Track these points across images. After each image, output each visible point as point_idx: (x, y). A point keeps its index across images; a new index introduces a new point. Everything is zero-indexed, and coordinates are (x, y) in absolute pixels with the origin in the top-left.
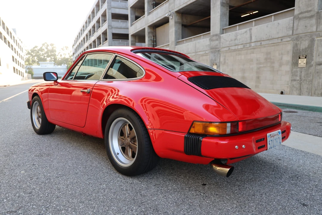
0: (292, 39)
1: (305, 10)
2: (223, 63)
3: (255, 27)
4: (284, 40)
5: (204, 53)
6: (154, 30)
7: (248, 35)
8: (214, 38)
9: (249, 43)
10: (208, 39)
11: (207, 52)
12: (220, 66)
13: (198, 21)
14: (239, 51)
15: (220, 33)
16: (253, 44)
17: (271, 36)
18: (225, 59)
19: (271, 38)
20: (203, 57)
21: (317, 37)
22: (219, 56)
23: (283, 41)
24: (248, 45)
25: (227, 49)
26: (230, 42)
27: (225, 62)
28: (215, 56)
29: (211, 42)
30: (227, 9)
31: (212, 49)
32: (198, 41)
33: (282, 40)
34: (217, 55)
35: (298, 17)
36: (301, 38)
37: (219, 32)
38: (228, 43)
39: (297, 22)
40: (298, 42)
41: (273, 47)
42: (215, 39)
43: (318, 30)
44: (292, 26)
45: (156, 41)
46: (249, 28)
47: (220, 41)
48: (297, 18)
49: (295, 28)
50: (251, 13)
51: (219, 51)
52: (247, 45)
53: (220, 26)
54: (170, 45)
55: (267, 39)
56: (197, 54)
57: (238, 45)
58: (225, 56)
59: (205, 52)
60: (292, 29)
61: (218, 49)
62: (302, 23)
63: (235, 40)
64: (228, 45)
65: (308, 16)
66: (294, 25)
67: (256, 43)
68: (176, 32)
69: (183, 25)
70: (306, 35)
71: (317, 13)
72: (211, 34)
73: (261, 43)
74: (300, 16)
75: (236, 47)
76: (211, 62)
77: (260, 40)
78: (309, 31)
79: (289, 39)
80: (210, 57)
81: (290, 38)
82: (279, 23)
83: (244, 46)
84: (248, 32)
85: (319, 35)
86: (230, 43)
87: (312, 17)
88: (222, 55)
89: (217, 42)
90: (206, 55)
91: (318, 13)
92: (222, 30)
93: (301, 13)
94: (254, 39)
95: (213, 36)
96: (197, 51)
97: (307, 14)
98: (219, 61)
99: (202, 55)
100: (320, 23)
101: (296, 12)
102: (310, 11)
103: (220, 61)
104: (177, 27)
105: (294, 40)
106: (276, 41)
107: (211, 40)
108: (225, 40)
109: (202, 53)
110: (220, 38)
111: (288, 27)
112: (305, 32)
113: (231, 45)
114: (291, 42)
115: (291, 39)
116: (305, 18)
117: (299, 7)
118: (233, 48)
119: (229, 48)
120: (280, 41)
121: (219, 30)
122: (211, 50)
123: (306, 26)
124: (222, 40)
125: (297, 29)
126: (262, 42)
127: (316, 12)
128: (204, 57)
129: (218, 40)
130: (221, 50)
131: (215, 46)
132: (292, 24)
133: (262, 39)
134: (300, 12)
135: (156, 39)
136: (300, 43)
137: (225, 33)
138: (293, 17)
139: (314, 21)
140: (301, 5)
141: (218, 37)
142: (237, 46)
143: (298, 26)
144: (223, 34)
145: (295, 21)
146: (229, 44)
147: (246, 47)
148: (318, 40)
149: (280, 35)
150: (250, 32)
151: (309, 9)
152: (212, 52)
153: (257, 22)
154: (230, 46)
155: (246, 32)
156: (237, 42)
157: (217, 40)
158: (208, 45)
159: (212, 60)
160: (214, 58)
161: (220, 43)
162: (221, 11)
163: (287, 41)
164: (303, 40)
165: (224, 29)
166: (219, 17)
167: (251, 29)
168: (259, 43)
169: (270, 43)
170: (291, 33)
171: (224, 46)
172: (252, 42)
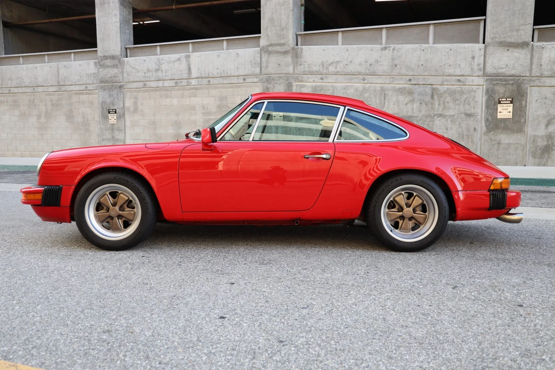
0: (260, 80)
1: (276, 42)
2: (132, 109)
3: (194, 53)
4: (248, 80)
5: (83, 87)
7: (184, 66)
8: (108, 62)
9: (186, 79)
10: (92, 62)
11: (90, 87)
12: (124, 115)
13: (48, 20)
14: (165, 90)
15: (121, 55)
16: (194, 82)
17: (227, 72)
18: (135, 103)
19: (226, 75)
20: (81, 96)
21: (295, 82)
22: (122, 96)
23: (246, 82)
24: (184, 83)
25: (141, 84)
26: (145, 73)
27: (136, 110)
28: (110, 96)
29: (100, 70)
30: (129, 11)
31: (102, 82)
32: (65, 63)
33: (244, 80)
34: (117, 94)
35: (268, 50)
36: (274, 79)
37: (118, 53)
38: (143, 74)
39: (266, 57)
40: (269, 86)
41: (231, 89)
42: (109, 64)
43: (296, 72)
44: (260, 61)
46: (183, 54)
47: (123, 69)
48: (265, 50)
49: (264, 65)
50: (141, 22)
51: (121, 87)
52: (182, 82)
53: (121, 42)
55: (219, 76)
56: (63, 88)
57: (164, 80)
58: (136, 98)
59: (86, 87)
60: (259, 66)
61: (119, 84)
62: (274, 59)
63: (157, 70)
64: (142, 79)
65: (281, 50)
66: (262, 60)
67: (200, 79)
70: (280, 77)
71: (292, 50)
72: (100, 54)
73: (209, 81)
74: (270, 49)
75: (160, 84)
76: (103, 108)
77: (207, 75)
78: (284, 71)
79: (255, 80)
80: (99, 97)
81: (257, 78)
82: (238, 54)
83: (176, 83)
84: (184, 60)
85: (298, 79)
86: (146, 75)
87: (286, 53)
88: (128, 95)
89: (115, 70)
90: (87, 91)
91: (293, 49)
93: (271, 45)
94: (194, 73)
95: (106, 58)
96: (62, 84)
97: (279, 47)
98: (122, 105)
99: (79, 93)
100: (297, 63)
101: (263, 42)
102: (283, 45)
103: (124, 106)
105: (264, 82)
106: (235, 80)
107: (100, 65)
108: (133, 68)
109: (77, 88)
110: (121, 63)
111: (254, 62)
112: (278, 72)
113: (148, 79)
114: (258, 83)
115: (259, 79)
116: (277, 52)
117: (267, 36)
118: (154, 84)
119: (145, 84)
120: (241, 81)
121: (119, 49)
122: (102, 84)
123: (279, 65)
124: (127, 68)
125: (267, 67)
126: (211, 80)
127: (291, 47)
128: (84, 97)
129: (117, 68)
130: (125, 87)
131: (111, 77)
132: (260, 59)
133: (211, 75)
134: (270, 43)
136: (272, 87)
137: (130, 57)
138: (259, 48)
139: (289, 59)
140: (270, 34)
141: (116, 62)
142: (161, 82)
143: (267, 62)
144: (127, 57)
145: (263, 55)
146: (145, 77)
147: (181, 85)
148: (296, 85)
149: (241, 72)
150: (188, 61)
151: (282, 42)
152: (104, 89)
153: (196, 45)
154: (146, 81)
155: (179, 59)
156: (160, 74)
158: (94, 74)
159: (103, 103)
160: (108, 100)
161: (122, 72)
162: (120, 15)
163: (252, 83)
164: (276, 83)
165: (128, 48)
166: (118, 24)
167: (189, 56)
168: (205, 81)
169: (225, 82)
170: (258, 70)
171: (131, 79)
172: (192, 77)
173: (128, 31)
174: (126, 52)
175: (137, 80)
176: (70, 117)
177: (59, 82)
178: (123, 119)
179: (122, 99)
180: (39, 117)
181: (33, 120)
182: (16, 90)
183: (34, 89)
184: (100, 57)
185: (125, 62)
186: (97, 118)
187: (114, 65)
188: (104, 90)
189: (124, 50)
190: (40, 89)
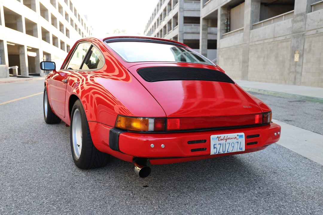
2: (308, 50)
5: (284, 38)
6: (229, 11)
8: (299, 18)
10: (290, 20)
11: (288, 37)
12: (303, 54)
15: (306, 12)
18: (310, 46)
22: (303, 41)
25: (314, 32)
26: (318, 22)
27: (310, 50)
28: (297, 41)
29: (294, 24)
31: (294, 33)
32: (278, 23)
34: (301, 40)
37: (305, 11)
38: (316, 24)
45: (230, 25)
47: (306, 22)
51: (303, 35)
53: (308, 2)
54: (244, 30)
56: (276, 39)
58: (311, 42)
59: (286, 37)
61: (302, 33)
64: (316, 27)
68: (252, 12)
69: (262, 4)
72: (295, 13)
76: (292, 51)
80: (291, 43)
86: (319, 24)
88: (307, 40)
89: (302, 23)
90: (286, 40)
92: (310, 7)
95: (298, 15)
96: (275, 36)
98: (302, 48)
99: (282, 41)
103: (304, 48)
104: (254, 7)
107: (294, 21)
108: (312, 20)
109: (281, 38)
110: (306, 17)
113: (319, 27)
119: (317, 31)
121: (306, 7)
122: (294, 34)
124: (308, 21)
128: (284, 44)
129: (303, 21)
130: (306, 34)
131: (299, 29)
135: (230, 22)
137: (314, 11)
141: (303, 17)
144: (311, 12)
146: (318, 25)
152: (294, 37)
154: (318, 29)
157: (302, 20)
158: (290, 28)
159: (293, 47)
160: (296, 45)
161: (305, 24)
165: (313, 5)
171: (310, 28)
175: (312, 28)
176: (277, 57)
177: (274, 35)
178: (302, 58)
179: (303, 44)
180: (264, 58)
181: (262, 59)
182: (257, 43)
183: (264, 41)
184: (295, 15)
185: (308, 16)
186: (289, 58)
187: (301, 20)
188: (294, 38)
190: (266, 41)
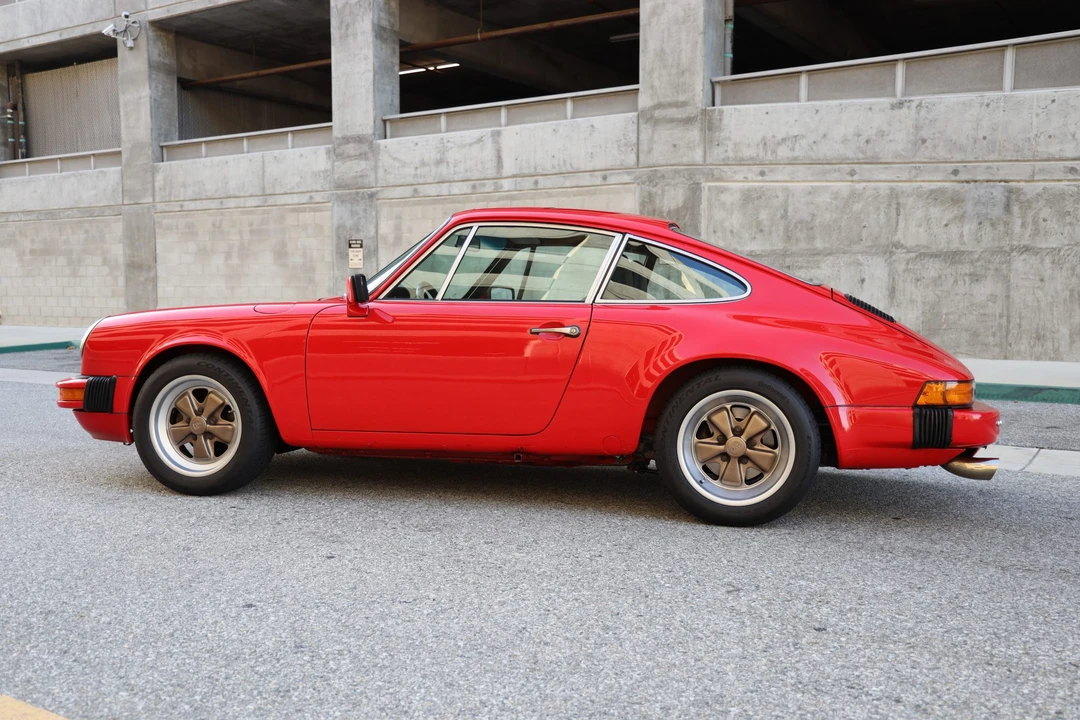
0: (636, 179)
1: (668, 99)
2: (391, 239)
3: (508, 128)
4: (612, 180)
5: (304, 198)
6: (16, 80)
7: (488, 152)
8: (351, 149)
9: (493, 179)
10: (322, 149)
11: (318, 197)
12: (376, 250)
13: (254, 73)
14: (454, 202)
15: (374, 134)
16: (506, 184)
17: (571, 164)
18: (398, 228)
19: (571, 170)
20: (301, 215)
21: (707, 181)
22: (374, 213)
23: (608, 182)
24: (489, 186)
25: (409, 191)
26: (416, 168)
27: (398, 239)
28: (353, 213)
29: (336, 163)
30: (393, 49)
31: (339, 187)
32: (276, 152)
33: (605, 178)
34: (365, 210)
35: (652, 117)
36: (663, 177)
37: (369, 130)
38: (411, 171)
39: (650, 131)
40: (654, 190)
41: (579, 198)
42: (352, 152)
43: (709, 160)
44: (635, 140)
45: (26, 131)
46: (489, 130)
47: (376, 161)
48: (647, 117)
49: (644, 147)
50: (430, 66)
51: (372, 196)
52: (485, 185)
53: (375, 109)
54: (124, 156)
55: (556, 171)
56: (271, 201)
57: (450, 182)
58: (399, 217)
59: (311, 198)
60: (635, 150)
61: (369, 191)
62: (664, 135)
63: (439, 162)
64: (410, 180)
65: (679, 116)
66: (641, 138)
67: (519, 179)
68: (155, 105)
70: (677, 172)
71: (702, 114)
72: (336, 133)
73: (536, 183)
74: (657, 113)
75: (444, 189)
76: (339, 238)
77: (532, 170)
78: (685, 160)
79: (627, 178)
80: (332, 217)
81: (629, 174)
82: (592, 126)
83: (474, 187)
84: (489, 143)
85: (713, 175)
86: (419, 172)
87: (688, 121)
88: (385, 211)
89: (363, 165)
90: (313, 206)
91: (704, 112)
92: (382, 124)
93: (659, 106)
94: (509, 168)
95: (346, 140)
96: (268, 192)
97: (675, 110)
98: (373, 233)
99: (297, 209)
100: (711, 142)
101: (644, 100)
102: (684, 104)
103: (377, 233)
104: (160, 87)
105: (643, 183)
106: (586, 180)
107: (336, 154)
108: (395, 159)
109: (295, 199)
110: (374, 150)
111: (624, 141)
112: (673, 162)
113: (421, 181)
114: (631, 186)
115: (632, 177)
116: (672, 120)
117: (652, 87)
118: (432, 190)
119: (416, 191)
120: (599, 181)
121: (372, 123)
122: (339, 192)
123: (675, 146)
124: (385, 160)
125: (650, 151)
126: (540, 179)
127: (699, 110)
128: (307, 217)
129: (366, 159)
130: (381, 195)
131: (355, 177)
132: (635, 135)
133: (539, 171)
134: (656, 102)
135: (25, 119)
136: (660, 192)
137: (392, 137)
138: (635, 114)
139: (694, 133)
140: (657, 83)
141: (365, 148)
142: (445, 185)
143: (651, 140)
144: (385, 138)
145: (642, 126)
146: (416, 175)
147: (483, 190)
148: (710, 188)
149: (599, 163)
150: (496, 143)
151: (682, 98)
152: (342, 200)
153: (514, 111)
154: (418, 184)
155: (480, 140)
156: (443, 170)
157: (362, 156)
158: (325, 171)
159: (340, 227)
160: (349, 223)
161: (375, 168)
162: (375, 57)
163: (621, 184)
164: (668, 184)
165: (387, 120)
166: (370, 75)
167: (498, 133)
168: (528, 183)
169: (568, 184)
170: (631, 159)
171: (391, 180)
172: (504, 174)
173: (389, 88)
174: (385, 128)
175: (401, 181)
176: (281, 254)
177: (264, 189)
178: (374, 259)
179: (374, 221)
180: (228, 255)
181: (218, 260)
182: (191, 205)
183: (221, 203)
184: (337, 138)
185: (382, 147)
186: (328, 258)
187: (360, 155)
188: (342, 202)
189: (380, 124)
190: (232, 203)
